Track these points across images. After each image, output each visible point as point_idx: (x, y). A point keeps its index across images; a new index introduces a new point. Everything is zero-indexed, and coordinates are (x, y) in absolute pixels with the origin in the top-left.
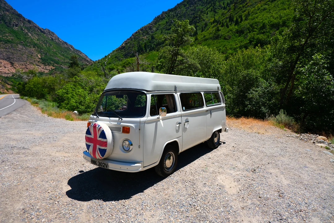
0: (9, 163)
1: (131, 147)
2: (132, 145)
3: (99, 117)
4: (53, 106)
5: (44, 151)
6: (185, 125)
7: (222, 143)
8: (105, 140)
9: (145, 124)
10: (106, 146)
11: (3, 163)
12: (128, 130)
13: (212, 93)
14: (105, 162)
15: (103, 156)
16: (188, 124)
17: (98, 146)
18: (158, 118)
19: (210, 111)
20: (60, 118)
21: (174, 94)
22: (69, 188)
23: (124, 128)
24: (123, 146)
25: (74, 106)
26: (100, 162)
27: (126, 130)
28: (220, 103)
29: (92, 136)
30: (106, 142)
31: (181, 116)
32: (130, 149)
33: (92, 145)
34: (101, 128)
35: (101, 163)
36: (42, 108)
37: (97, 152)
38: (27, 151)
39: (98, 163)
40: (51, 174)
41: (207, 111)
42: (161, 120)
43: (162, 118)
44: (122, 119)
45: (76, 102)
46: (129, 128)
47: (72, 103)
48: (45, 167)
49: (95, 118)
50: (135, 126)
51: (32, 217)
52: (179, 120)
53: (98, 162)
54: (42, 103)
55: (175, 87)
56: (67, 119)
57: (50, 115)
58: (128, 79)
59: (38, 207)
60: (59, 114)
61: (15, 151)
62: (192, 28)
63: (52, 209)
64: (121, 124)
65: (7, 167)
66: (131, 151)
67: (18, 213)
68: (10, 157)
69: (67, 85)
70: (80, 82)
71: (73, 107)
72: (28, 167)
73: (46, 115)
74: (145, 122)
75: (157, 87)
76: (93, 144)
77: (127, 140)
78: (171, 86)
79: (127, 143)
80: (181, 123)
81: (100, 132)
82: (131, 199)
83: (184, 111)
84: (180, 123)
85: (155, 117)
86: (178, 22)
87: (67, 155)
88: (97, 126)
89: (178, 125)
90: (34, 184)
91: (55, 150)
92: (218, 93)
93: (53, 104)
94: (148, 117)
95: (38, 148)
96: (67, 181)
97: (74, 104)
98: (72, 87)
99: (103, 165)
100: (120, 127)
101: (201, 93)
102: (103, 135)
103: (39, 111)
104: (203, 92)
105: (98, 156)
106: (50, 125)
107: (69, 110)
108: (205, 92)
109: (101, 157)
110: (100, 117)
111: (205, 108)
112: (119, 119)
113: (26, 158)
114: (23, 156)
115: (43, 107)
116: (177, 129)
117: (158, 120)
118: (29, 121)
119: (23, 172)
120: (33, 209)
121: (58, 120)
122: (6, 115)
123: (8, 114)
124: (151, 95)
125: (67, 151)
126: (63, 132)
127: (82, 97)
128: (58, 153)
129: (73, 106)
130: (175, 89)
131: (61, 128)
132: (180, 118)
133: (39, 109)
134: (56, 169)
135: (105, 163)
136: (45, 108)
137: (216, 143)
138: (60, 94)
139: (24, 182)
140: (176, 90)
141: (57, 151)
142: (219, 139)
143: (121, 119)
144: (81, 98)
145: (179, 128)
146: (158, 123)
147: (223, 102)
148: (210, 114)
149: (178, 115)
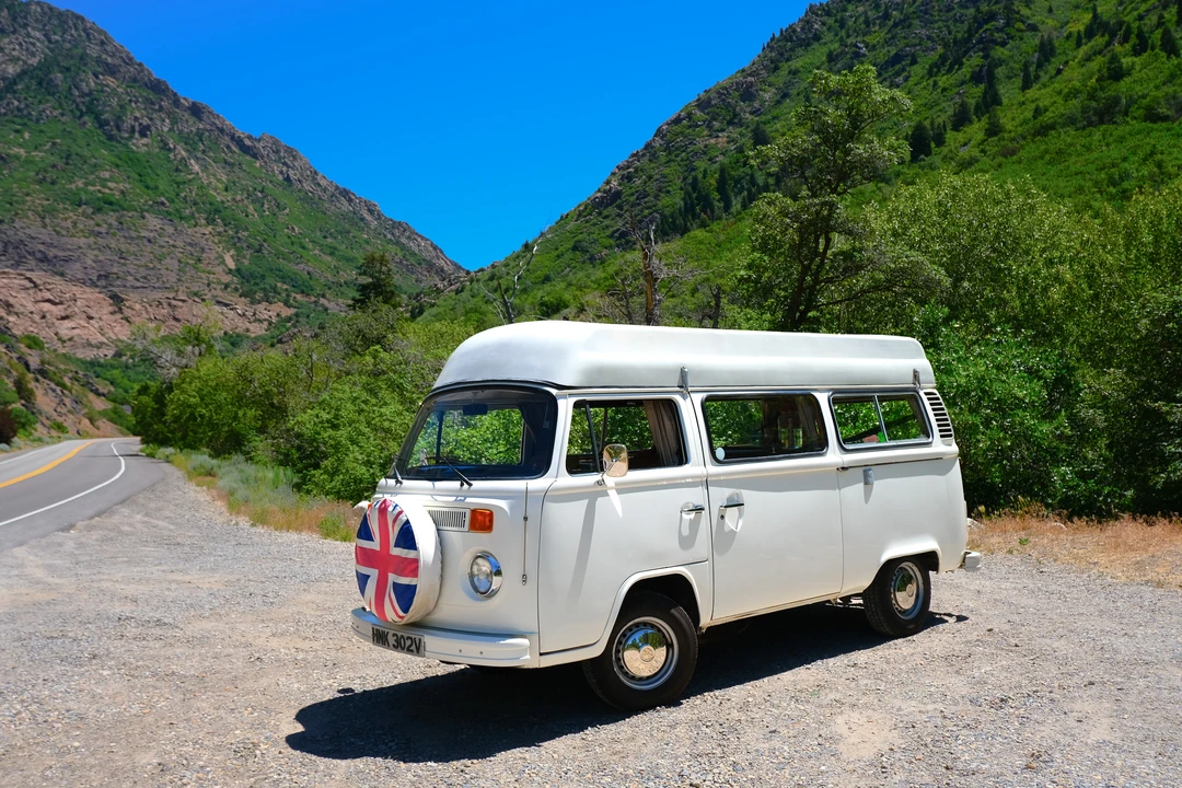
0: (113, 662)
1: (496, 581)
2: (498, 573)
3: (405, 482)
4: (275, 484)
5: (229, 632)
6: (722, 517)
7: (952, 620)
8: (411, 554)
9: (547, 504)
10: (416, 575)
11: (94, 662)
12: (488, 523)
13: (876, 395)
14: (415, 634)
15: (406, 610)
16: (740, 516)
17: (392, 578)
18: (600, 483)
19: (865, 471)
20: (299, 530)
21: (677, 398)
22: (300, 728)
23: (474, 512)
24: (472, 576)
25: (361, 481)
26: (399, 634)
27: (482, 521)
28: (924, 440)
29: (375, 545)
30: (416, 561)
31: (706, 483)
32: (493, 587)
33: (374, 573)
34: (401, 512)
35: (402, 636)
36: (232, 493)
37: (387, 599)
38: (170, 633)
39: (392, 640)
40: (248, 693)
41: (843, 468)
42: (612, 493)
43: (616, 484)
44: (470, 485)
45: (369, 464)
46: (491, 514)
47: (354, 468)
48: (229, 676)
49: (390, 488)
50: (511, 508)
51: (185, 781)
52: (696, 496)
53: (394, 635)
54: (231, 471)
55: (683, 374)
56: (327, 535)
57: (260, 519)
58: (503, 347)
59: (201, 763)
60: (297, 514)
61: (131, 630)
62: (893, 99)
63: (242, 770)
64: (468, 500)
65: (109, 672)
66: (494, 593)
67: (145, 772)
68: (118, 647)
69: (336, 389)
70: (395, 372)
71: (355, 482)
72: (173, 673)
73: (244, 522)
74: (545, 496)
75: (599, 374)
76: (377, 571)
77: (485, 556)
78: (666, 371)
79: (485, 567)
80: (702, 509)
81: (397, 529)
82: (492, 758)
83: (719, 462)
84: (699, 509)
85: (588, 479)
86: (826, 79)
87: (305, 645)
88: (390, 509)
89: (693, 515)
90: (191, 714)
91: (268, 630)
92: (914, 398)
93: (277, 475)
94: (557, 477)
95: (208, 625)
96: (295, 712)
97: (362, 471)
98: (356, 398)
99: (408, 643)
100: (464, 510)
101: (816, 394)
102: (407, 537)
103: (219, 503)
104: (829, 390)
105: (392, 612)
106: (255, 554)
107: (339, 496)
108: (836, 391)
109: (401, 613)
110: (407, 483)
111: (833, 456)
112: (462, 485)
113: (169, 652)
114: (158, 644)
115: (235, 486)
116: (686, 532)
117: (600, 488)
118: (179, 540)
119: (158, 684)
120: (186, 767)
121: (293, 536)
122: (92, 518)
123: (99, 514)
124: (573, 400)
125: (309, 633)
126: (305, 577)
127: (394, 439)
128: (276, 639)
129: (358, 481)
130: (683, 381)
131: (298, 565)
132: (701, 490)
133: (221, 497)
134: (264, 682)
135: (413, 636)
136: (242, 492)
137: (904, 612)
138: (307, 430)
139: (161, 708)
140: (683, 386)
141: (274, 635)
142: (924, 596)
143: (467, 483)
144: (391, 443)
145: (694, 525)
146: (600, 501)
147: (942, 436)
148: (862, 484)
149: (688, 478)
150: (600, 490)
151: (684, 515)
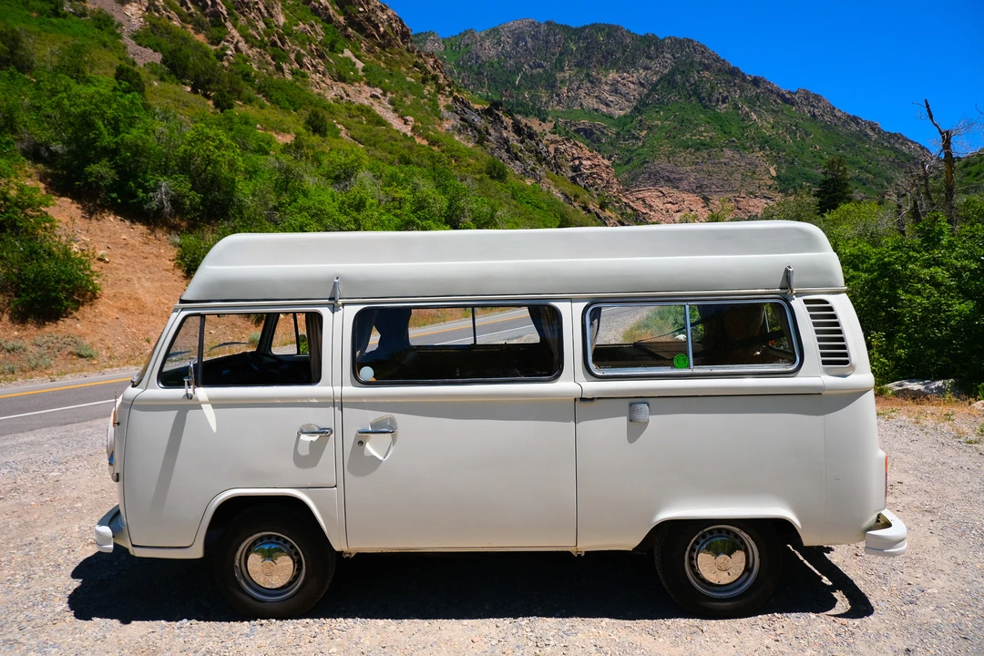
6: (361, 443)
9: (133, 411)
16: (392, 444)
18: (188, 397)
19: (631, 405)
21: (325, 312)
31: (340, 403)
41: (583, 399)
42: (206, 407)
43: (210, 399)
52: (324, 417)
55: (337, 285)
74: (133, 404)
78: (314, 282)
80: (332, 432)
84: (324, 432)
85: (178, 393)
89: (315, 437)
94: (146, 389)
101: (558, 305)
108: (601, 300)
111: (571, 382)
116: (304, 451)
117: (189, 402)
124: (184, 314)
130: (335, 290)
132: (331, 411)
140: (335, 298)
145: (316, 449)
146: (191, 414)
147: (824, 363)
148: (624, 420)
149: (311, 398)
150: (191, 404)
151: (304, 438)
